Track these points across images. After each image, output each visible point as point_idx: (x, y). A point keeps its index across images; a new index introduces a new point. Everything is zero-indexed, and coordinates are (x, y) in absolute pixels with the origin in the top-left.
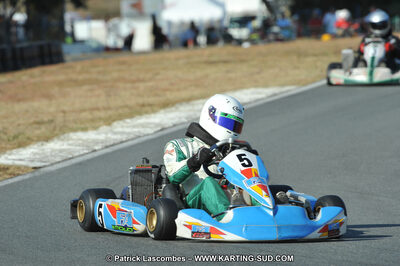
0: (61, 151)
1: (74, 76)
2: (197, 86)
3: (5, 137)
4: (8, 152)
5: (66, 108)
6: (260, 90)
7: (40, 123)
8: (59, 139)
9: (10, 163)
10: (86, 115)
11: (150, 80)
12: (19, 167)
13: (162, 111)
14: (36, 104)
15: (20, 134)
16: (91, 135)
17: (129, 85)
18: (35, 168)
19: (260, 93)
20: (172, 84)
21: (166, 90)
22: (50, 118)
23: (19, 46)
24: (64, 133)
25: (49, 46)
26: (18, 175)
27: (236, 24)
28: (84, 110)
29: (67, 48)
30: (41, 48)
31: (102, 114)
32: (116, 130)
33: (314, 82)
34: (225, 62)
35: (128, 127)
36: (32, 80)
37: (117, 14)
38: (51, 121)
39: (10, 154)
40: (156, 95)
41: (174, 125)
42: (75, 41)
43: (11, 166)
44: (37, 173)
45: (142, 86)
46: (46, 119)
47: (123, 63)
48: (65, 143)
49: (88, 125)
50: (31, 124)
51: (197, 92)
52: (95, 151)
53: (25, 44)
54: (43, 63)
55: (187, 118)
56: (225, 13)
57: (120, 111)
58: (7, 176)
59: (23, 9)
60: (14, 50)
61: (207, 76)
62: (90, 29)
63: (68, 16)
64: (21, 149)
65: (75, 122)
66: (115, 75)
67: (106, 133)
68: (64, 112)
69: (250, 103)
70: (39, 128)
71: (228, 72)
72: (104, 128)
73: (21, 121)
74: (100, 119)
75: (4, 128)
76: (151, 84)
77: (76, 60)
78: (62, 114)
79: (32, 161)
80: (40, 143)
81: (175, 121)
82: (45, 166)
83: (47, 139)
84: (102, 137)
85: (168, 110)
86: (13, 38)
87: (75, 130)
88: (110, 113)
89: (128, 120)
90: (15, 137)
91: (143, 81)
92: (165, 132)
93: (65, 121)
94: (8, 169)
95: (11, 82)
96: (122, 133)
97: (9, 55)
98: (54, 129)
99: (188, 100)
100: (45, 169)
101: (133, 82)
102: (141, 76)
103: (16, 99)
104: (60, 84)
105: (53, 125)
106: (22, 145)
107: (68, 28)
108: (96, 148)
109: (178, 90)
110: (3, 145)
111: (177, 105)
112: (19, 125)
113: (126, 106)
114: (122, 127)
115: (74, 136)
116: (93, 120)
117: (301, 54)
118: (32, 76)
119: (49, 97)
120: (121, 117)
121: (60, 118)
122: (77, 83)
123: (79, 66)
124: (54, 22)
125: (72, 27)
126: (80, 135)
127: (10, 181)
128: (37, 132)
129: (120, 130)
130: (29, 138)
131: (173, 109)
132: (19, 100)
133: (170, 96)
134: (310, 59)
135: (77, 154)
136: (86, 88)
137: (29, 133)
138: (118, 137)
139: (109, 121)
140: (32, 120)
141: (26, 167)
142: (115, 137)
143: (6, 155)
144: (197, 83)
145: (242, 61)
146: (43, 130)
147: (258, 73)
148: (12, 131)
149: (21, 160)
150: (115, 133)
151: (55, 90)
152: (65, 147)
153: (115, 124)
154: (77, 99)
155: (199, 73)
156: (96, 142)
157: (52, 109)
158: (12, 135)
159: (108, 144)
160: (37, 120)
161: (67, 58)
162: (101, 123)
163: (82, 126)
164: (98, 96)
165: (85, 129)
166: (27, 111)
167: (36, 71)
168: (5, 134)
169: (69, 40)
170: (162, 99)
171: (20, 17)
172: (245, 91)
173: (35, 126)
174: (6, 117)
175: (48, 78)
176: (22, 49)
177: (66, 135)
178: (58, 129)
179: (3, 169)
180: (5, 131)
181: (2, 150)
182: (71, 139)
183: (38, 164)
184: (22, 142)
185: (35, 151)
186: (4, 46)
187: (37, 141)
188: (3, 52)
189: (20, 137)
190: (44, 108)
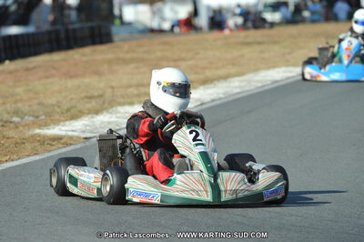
0: (109, 123)
1: (121, 55)
2: (234, 65)
3: (58, 110)
4: (62, 124)
5: (113, 84)
6: (291, 69)
7: (91, 98)
8: (107, 112)
9: (63, 133)
10: (133, 91)
11: (191, 59)
12: (71, 138)
13: (202, 87)
14: (87, 80)
15: (72, 107)
16: (137, 109)
18: (86, 138)
19: (290, 72)
20: (211, 63)
21: (205, 68)
22: (100, 92)
23: (71, 27)
24: (112, 107)
25: (99, 27)
26: (71, 144)
27: (270, 9)
28: (130, 86)
29: (116, 29)
30: (92, 29)
34: (260, 43)
36: (84, 59)
38: (100, 96)
39: (63, 126)
40: (196, 73)
41: (213, 101)
42: (123, 23)
43: (65, 136)
44: (88, 143)
45: (183, 65)
46: (96, 94)
47: (166, 43)
48: (114, 116)
49: (135, 99)
50: (82, 99)
51: (233, 70)
53: (77, 26)
54: (94, 43)
55: (224, 94)
58: (60, 146)
60: (67, 31)
61: (242, 56)
62: (137, 13)
64: (73, 121)
65: (123, 97)
66: (159, 54)
68: (113, 88)
69: (281, 80)
70: (90, 102)
71: (262, 52)
73: (73, 96)
74: (145, 94)
75: (58, 102)
76: (190, 63)
77: (124, 40)
78: (110, 90)
79: (84, 132)
80: (90, 116)
81: (213, 97)
82: (94, 137)
83: (97, 112)
85: (206, 86)
86: (66, 20)
87: (122, 104)
90: (68, 110)
91: (184, 60)
92: (204, 107)
93: (113, 96)
94: (61, 139)
95: (64, 60)
97: (63, 35)
98: (104, 103)
99: (226, 78)
100: (95, 139)
101: (176, 60)
102: (183, 55)
103: (69, 75)
104: (110, 62)
105: (102, 99)
106: (74, 118)
107: (116, 12)
109: (217, 68)
110: (57, 117)
111: (216, 82)
112: (72, 99)
115: (121, 109)
116: (138, 95)
117: (329, 36)
118: (83, 55)
119: (98, 73)
121: (108, 93)
122: (125, 62)
123: (126, 46)
124: (104, 6)
125: (121, 10)
126: (128, 109)
127: (64, 150)
128: (89, 106)
130: (80, 111)
131: (212, 85)
132: (71, 77)
133: (209, 73)
136: (132, 66)
137: (80, 107)
140: (83, 96)
141: (78, 137)
143: (60, 127)
144: (233, 62)
145: (275, 43)
146: (93, 104)
147: (290, 53)
148: (66, 105)
149: (73, 131)
151: (105, 68)
152: (113, 119)
154: (124, 76)
155: (235, 53)
157: (102, 85)
158: (65, 108)
160: (88, 94)
161: (116, 38)
163: (129, 100)
164: (144, 73)
165: (131, 104)
166: (79, 87)
167: (87, 50)
168: (59, 107)
169: (117, 22)
170: (201, 77)
172: (277, 70)
173: (85, 100)
175: (99, 57)
176: (74, 30)
177: (114, 109)
178: (107, 103)
179: (58, 139)
180: (59, 104)
181: (57, 122)
182: (119, 112)
183: (89, 135)
184: (74, 115)
185: (86, 123)
186: (59, 27)
187: (89, 114)
188: (57, 32)
189: (73, 111)
190: (96, 83)
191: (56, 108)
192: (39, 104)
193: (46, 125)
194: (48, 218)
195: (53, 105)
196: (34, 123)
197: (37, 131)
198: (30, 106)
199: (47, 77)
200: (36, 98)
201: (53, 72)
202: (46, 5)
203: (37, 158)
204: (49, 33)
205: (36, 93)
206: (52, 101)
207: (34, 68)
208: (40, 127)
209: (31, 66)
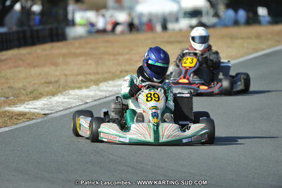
0: (63, 103)
1: (73, 50)
3: (24, 92)
4: (26, 103)
5: (67, 73)
7: (49, 83)
8: (62, 94)
9: (27, 110)
10: (82, 78)
11: (127, 54)
12: (33, 114)
14: (46, 69)
15: (35, 90)
16: (84, 92)
17: (112, 58)
18: (45, 114)
22: (56, 79)
23: (35, 28)
24: (66, 90)
25: (57, 29)
26: (33, 119)
27: (188, 15)
28: (80, 74)
30: (51, 30)
31: (93, 77)
32: (102, 89)
33: (242, 57)
34: (180, 42)
35: (110, 87)
36: (44, 53)
37: (105, 7)
38: (57, 82)
39: (27, 105)
40: (131, 65)
43: (28, 113)
44: (46, 118)
45: (121, 58)
46: (53, 80)
47: (108, 42)
48: (66, 97)
49: (82, 85)
50: (43, 84)
52: (87, 103)
53: (40, 27)
54: (52, 41)
56: (180, 7)
57: (105, 75)
58: (25, 120)
59: (39, 3)
60: (32, 31)
63: (71, 8)
64: (35, 101)
65: (74, 82)
66: (102, 50)
67: (95, 91)
68: (66, 75)
70: (48, 87)
72: (94, 87)
73: (35, 81)
74: (91, 81)
75: (24, 86)
76: (127, 57)
78: (64, 77)
79: (43, 109)
80: (48, 97)
82: (51, 113)
83: (54, 94)
84: (92, 93)
87: (73, 88)
88: (98, 76)
89: (110, 82)
90: (31, 92)
91: (121, 54)
93: (66, 82)
94: (25, 114)
95: (29, 54)
96: (107, 91)
97: (28, 34)
98: (59, 87)
100: (51, 115)
101: (115, 55)
102: (121, 51)
103: (32, 65)
104: (64, 56)
105: (58, 84)
106: (36, 98)
107: (70, 17)
108: (88, 101)
110: (23, 98)
112: (34, 84)
113: (110, 72)
114: (106, 86)
115: (71, 92)
116: (85, 82)
117: (232, 38)
118: (44, 50)
119: (56, 64)
120: (105, 80)
121: (63, 80)
122: (76, 55)
123: (77, 43)
124: (61, 12)
125: (73, 15)
126: (77, 92)
127: (27, 123)
128: (47, 89)
129: (105, 88)
130: (40, 94)
132: (34, 67)
134: (239, 42)
135: (75, 105)
136: (82, 58)
137: (41, 89)
138: (104, 94)
139: (97, 82)
140: (43, 81)
141: (38, 114)
142: (101, 93)
143: (25, 105)
146: (51, 87)
148: (30, 89)
149: (34, 109)
150: (102, 91)
151: (60, 60)
152: (66, 100)
153: (101, 84)
154: (75, 66)
156: (88, 97)
157: (58, 73)
158: (29, 91)
159: (96, 98)
160: (47, 81)
162: (92, 84)
163: (79, 86)
164: (90, 64)
165: (80, 88)
166: (40, 74)
167: (47, 46)
168: (25, 90)
171: (37, 8)
174: (25, 78)
175: (56, 52)
176: (37, 31)
177: (67, 92)
178: (61, 87)
179: (23, 114)
180: (24, 88)
181: (22, 102)
182: (70, 95)
183: (47, 112)
184: (36, 96)
185: (45, 102)
186: (25, 28)
187: (47, 95)
188: (24, 32)
189: (35, 93)
190: (52, 72)
191: (22, 90)
192: (9, 87)
193: (14, 104)
194: (14, 175)
195: (20, 89)
196: (5, 102)
197: (7, 108)
198: (2, 89)
199: (16, 67)
200: (7, 83)
201: (21, 63)
202: (16, 11)
203: (7, 129)
204: (18, 32)
205: (7, 79)
206: (20, 85)
207: (6, 60)
208: (9, 105)
209: (3, 58)
